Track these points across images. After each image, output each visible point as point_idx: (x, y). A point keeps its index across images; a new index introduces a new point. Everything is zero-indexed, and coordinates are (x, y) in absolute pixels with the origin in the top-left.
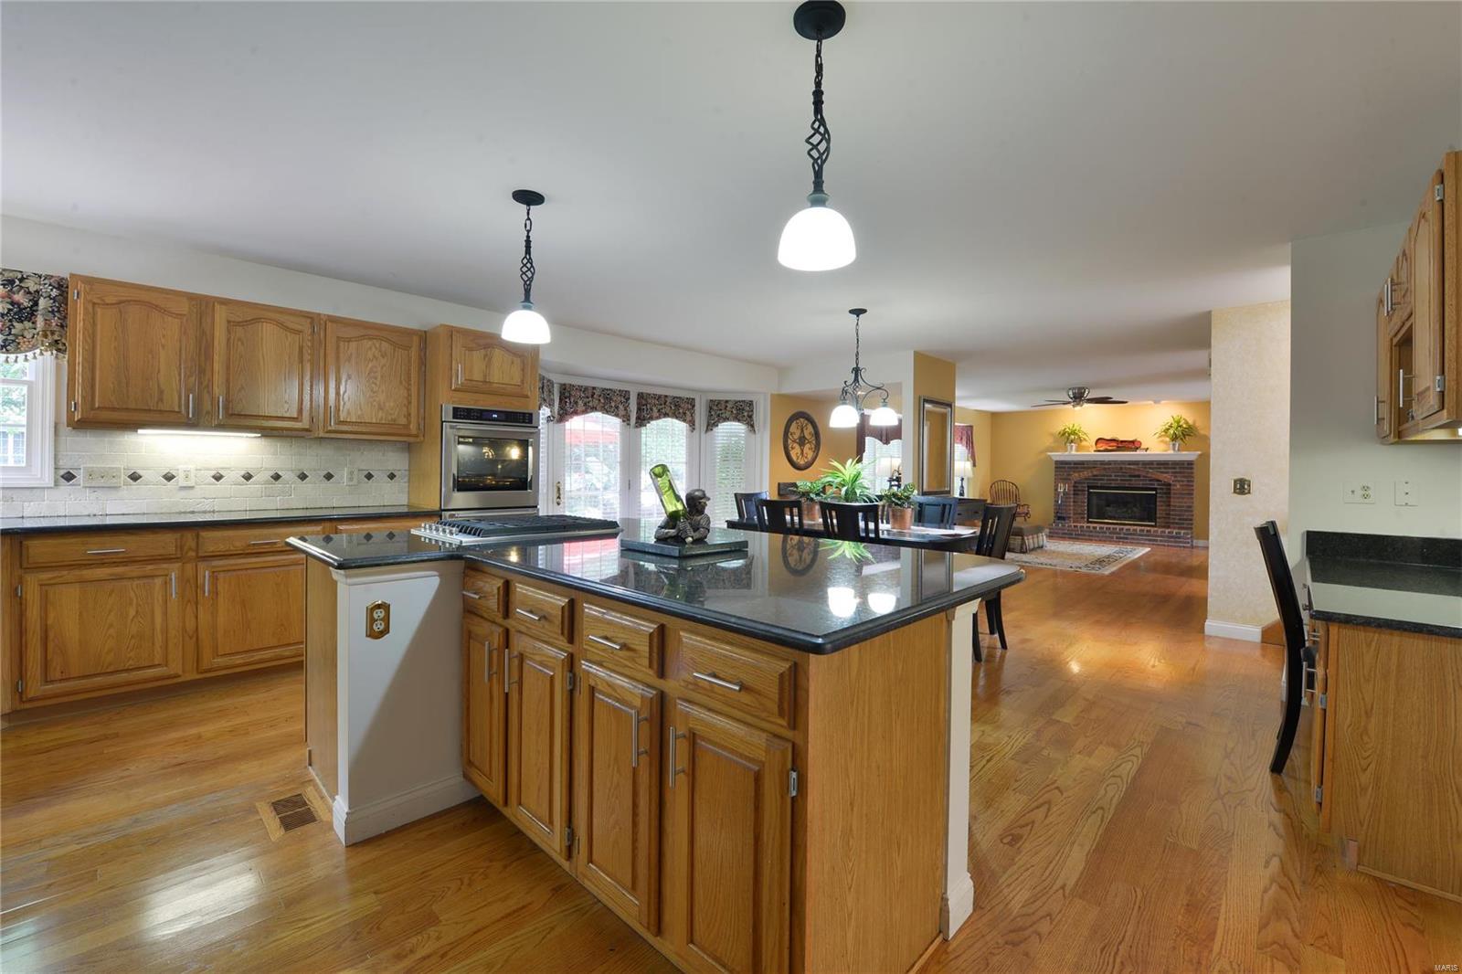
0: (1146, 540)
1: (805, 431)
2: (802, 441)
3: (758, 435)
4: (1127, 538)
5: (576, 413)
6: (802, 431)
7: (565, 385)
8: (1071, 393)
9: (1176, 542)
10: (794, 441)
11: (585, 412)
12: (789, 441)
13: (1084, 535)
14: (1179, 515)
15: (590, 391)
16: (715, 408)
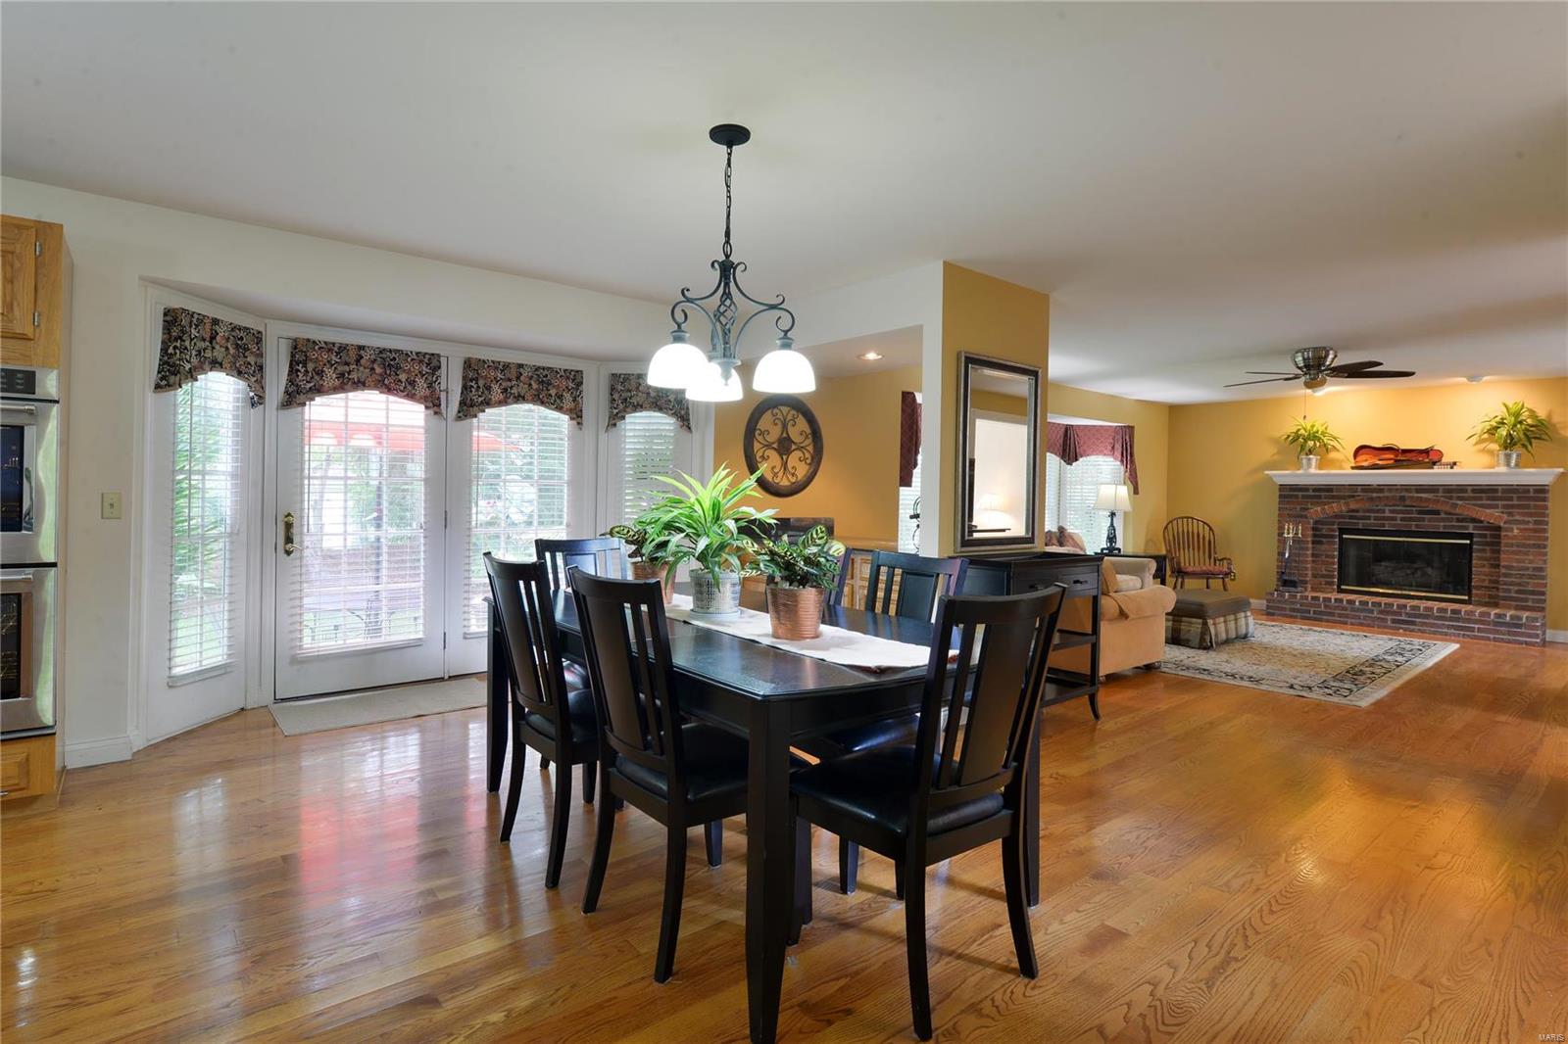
0: (1449, 627)
1: (791, 430)
2: (784, 446)
3: (696, 435)
4: (1413, 623)
5: (319, 390)
6: (785, 427)
7: (295, 340)
8: (1299, 359)
9: (1509, 633)
10: (768, 446)
11: (341, 388)
12: (756, 446)
13: (1333, 615)
14: (1519, 584)
15: (353, 355)
16: (620, 387)
